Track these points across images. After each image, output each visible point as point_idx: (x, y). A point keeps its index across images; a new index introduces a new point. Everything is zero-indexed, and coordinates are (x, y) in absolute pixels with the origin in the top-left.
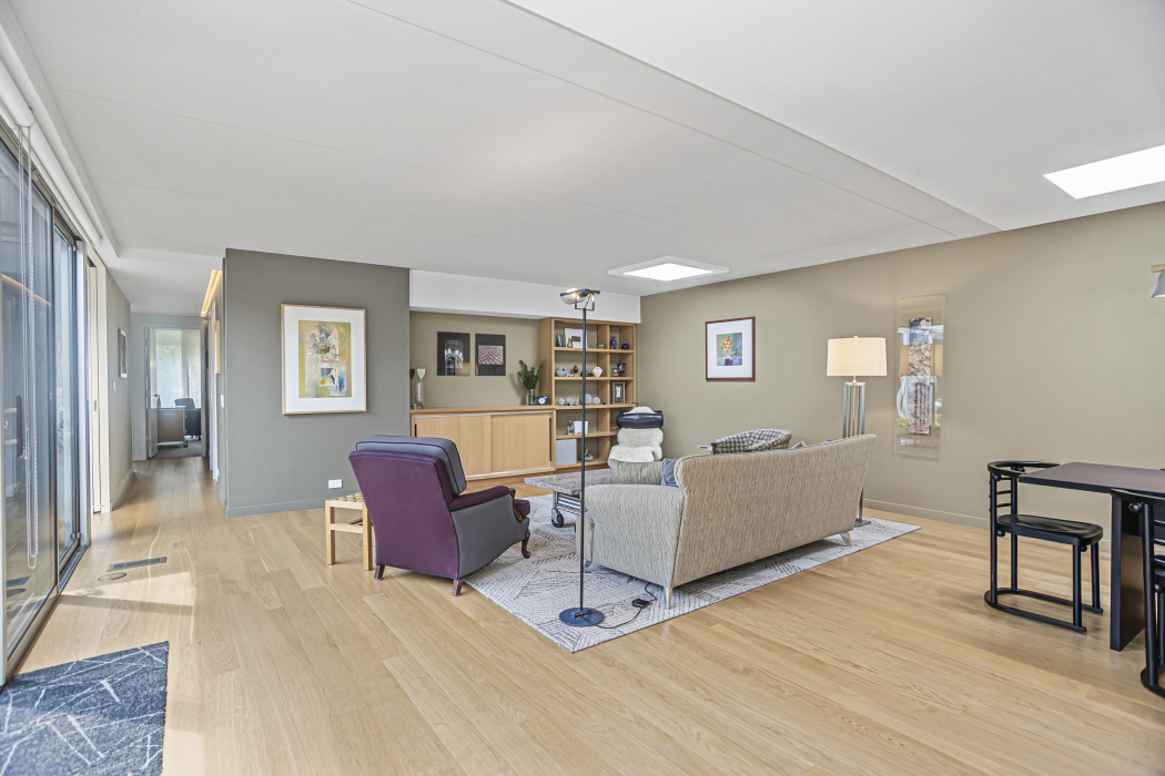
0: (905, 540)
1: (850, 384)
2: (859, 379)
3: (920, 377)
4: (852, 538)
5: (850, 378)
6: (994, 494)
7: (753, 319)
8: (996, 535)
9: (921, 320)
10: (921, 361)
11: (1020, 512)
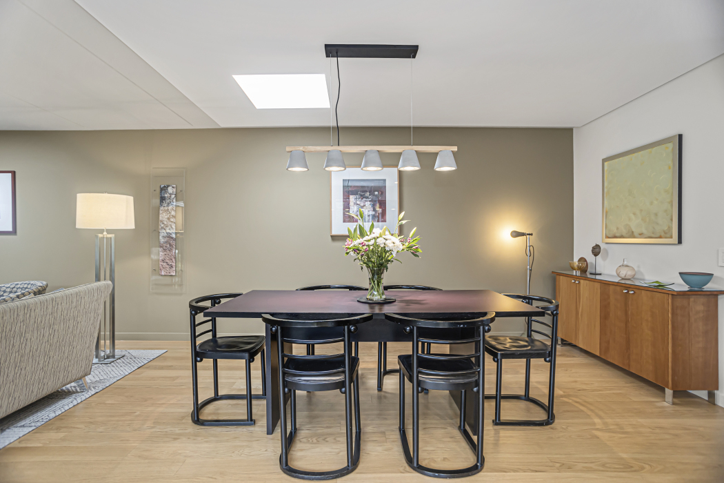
0: (148, 368)
1: (100, 235)
2: (109, 231)
3: (168, 231)
4: (86, 383)
5: (102, 231)
6: (194, 326)
7: (14, 173)
8: (196, 361)
9: (168, 186)
10: (168, 219)
11: (219, 335)
